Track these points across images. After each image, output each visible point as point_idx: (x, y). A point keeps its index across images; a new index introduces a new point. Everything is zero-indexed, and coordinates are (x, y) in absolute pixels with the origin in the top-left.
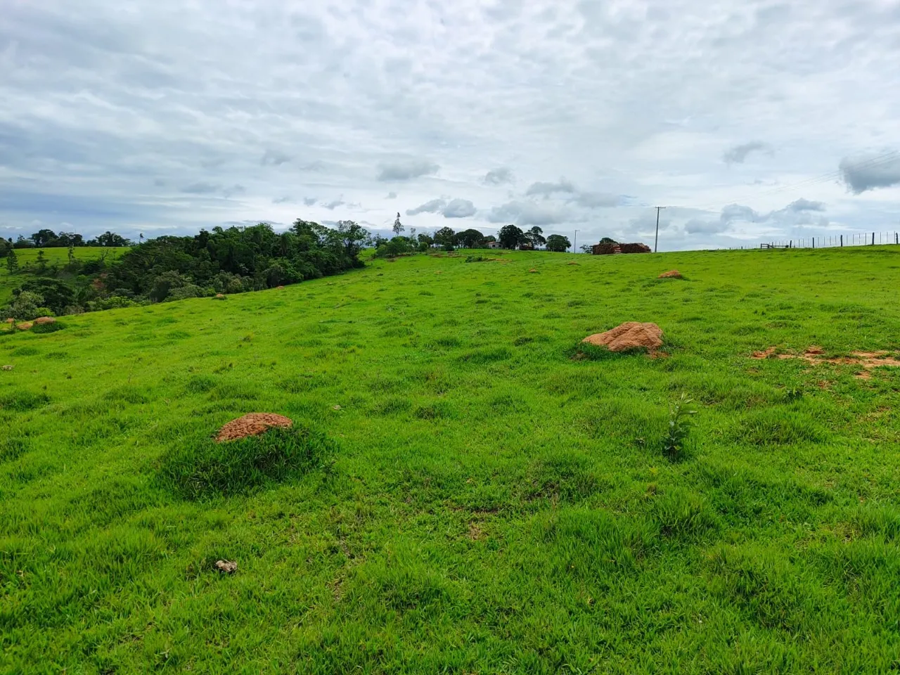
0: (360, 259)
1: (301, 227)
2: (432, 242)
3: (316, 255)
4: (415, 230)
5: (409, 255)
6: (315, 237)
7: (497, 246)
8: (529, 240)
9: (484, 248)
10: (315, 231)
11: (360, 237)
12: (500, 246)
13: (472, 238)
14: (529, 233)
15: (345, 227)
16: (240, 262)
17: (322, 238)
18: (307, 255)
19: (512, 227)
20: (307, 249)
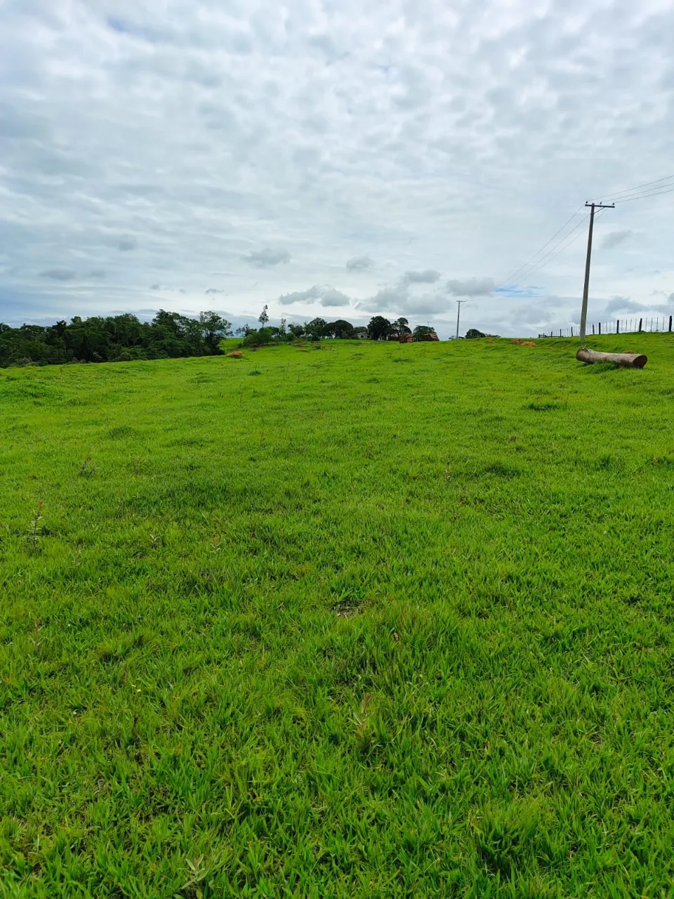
0: (221, 349)
1: (164, 317)
2: (303, 333)
3: (171, 345)
4: (285, 320)
5: (273, 345)
6: (175, 327)
7: (365, 337)
8: (396, 331)
9: (353, 338)
10: (177, 321)
11: (221, 327)
12: (368, 337)
13: (342, 329)
14: (395, 324)
15: (206, 318)
16: (94, 350)
17: (184, 328)
18: (162, 344)
19: (380, 318)
20: (163, 338)
